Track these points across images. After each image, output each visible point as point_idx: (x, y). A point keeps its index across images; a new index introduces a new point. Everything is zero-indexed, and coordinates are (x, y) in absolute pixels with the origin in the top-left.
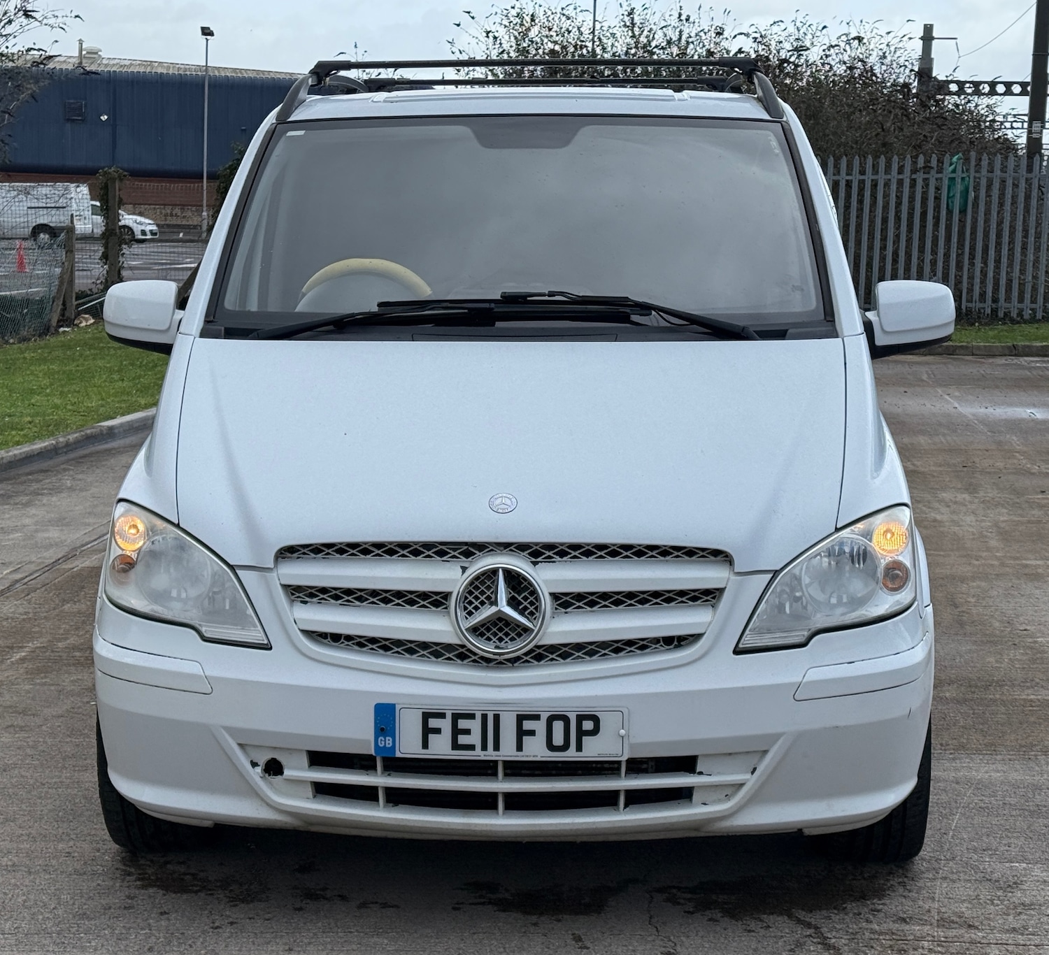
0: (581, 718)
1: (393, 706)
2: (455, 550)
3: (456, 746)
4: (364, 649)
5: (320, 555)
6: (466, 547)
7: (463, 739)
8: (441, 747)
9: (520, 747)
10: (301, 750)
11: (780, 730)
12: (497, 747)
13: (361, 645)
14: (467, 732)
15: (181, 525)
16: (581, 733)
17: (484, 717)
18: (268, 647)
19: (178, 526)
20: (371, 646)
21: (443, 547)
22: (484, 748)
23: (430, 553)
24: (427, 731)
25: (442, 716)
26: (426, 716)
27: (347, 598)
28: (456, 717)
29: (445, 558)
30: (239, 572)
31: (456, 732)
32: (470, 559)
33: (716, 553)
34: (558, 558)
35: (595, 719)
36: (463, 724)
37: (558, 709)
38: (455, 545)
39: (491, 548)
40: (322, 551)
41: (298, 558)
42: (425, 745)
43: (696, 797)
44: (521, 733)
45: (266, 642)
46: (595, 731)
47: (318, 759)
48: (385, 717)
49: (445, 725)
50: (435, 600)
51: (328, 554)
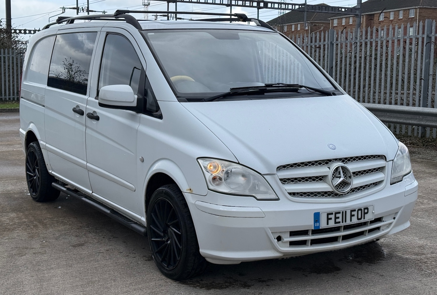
0: (365, 209)
1: (319, 213)
2: (323, 162)
3: (336, 223)
4: (303, 196)
5: (286, 168)
6: (326, 161)
7: (337, 220)
8: (332, 224)
9: (351, 221)
10: (288, 232)
11: (401, 206)
12: (346, 222)
13: (301, 195)
14: (338, 218)
15: (240, 163)
16: (365, 213)
17: (343, 212)
18: (278, 199)
19: (239, 163)
20: (305, 195)
21: (320, 162)
22: (343, 222)
23: (317, 164)
24: (328, 219)
25: (332, 214)
26: (328, 214)
27: (296, 181)
28: (336, 213)
29: (321, 165)
30: (265, 176)
31: (336, 218)
32: (328, 165)
33: (379, 156)
34: (348, 162)
35: (367, 209)
36: (337, 215)
37: (359, 207)
38: (323, 161)
39: (333, 160)
40: (286, 167)
41: (280, 170)
42: (328, 224)
43: (381, 229)
44: (352, 216)
45: (277, 198)
46: (367, 213)
47: (293, 234)
48: (317, 216)
49: (333, 216)
50: (320, 178)
51: (288, 167)
